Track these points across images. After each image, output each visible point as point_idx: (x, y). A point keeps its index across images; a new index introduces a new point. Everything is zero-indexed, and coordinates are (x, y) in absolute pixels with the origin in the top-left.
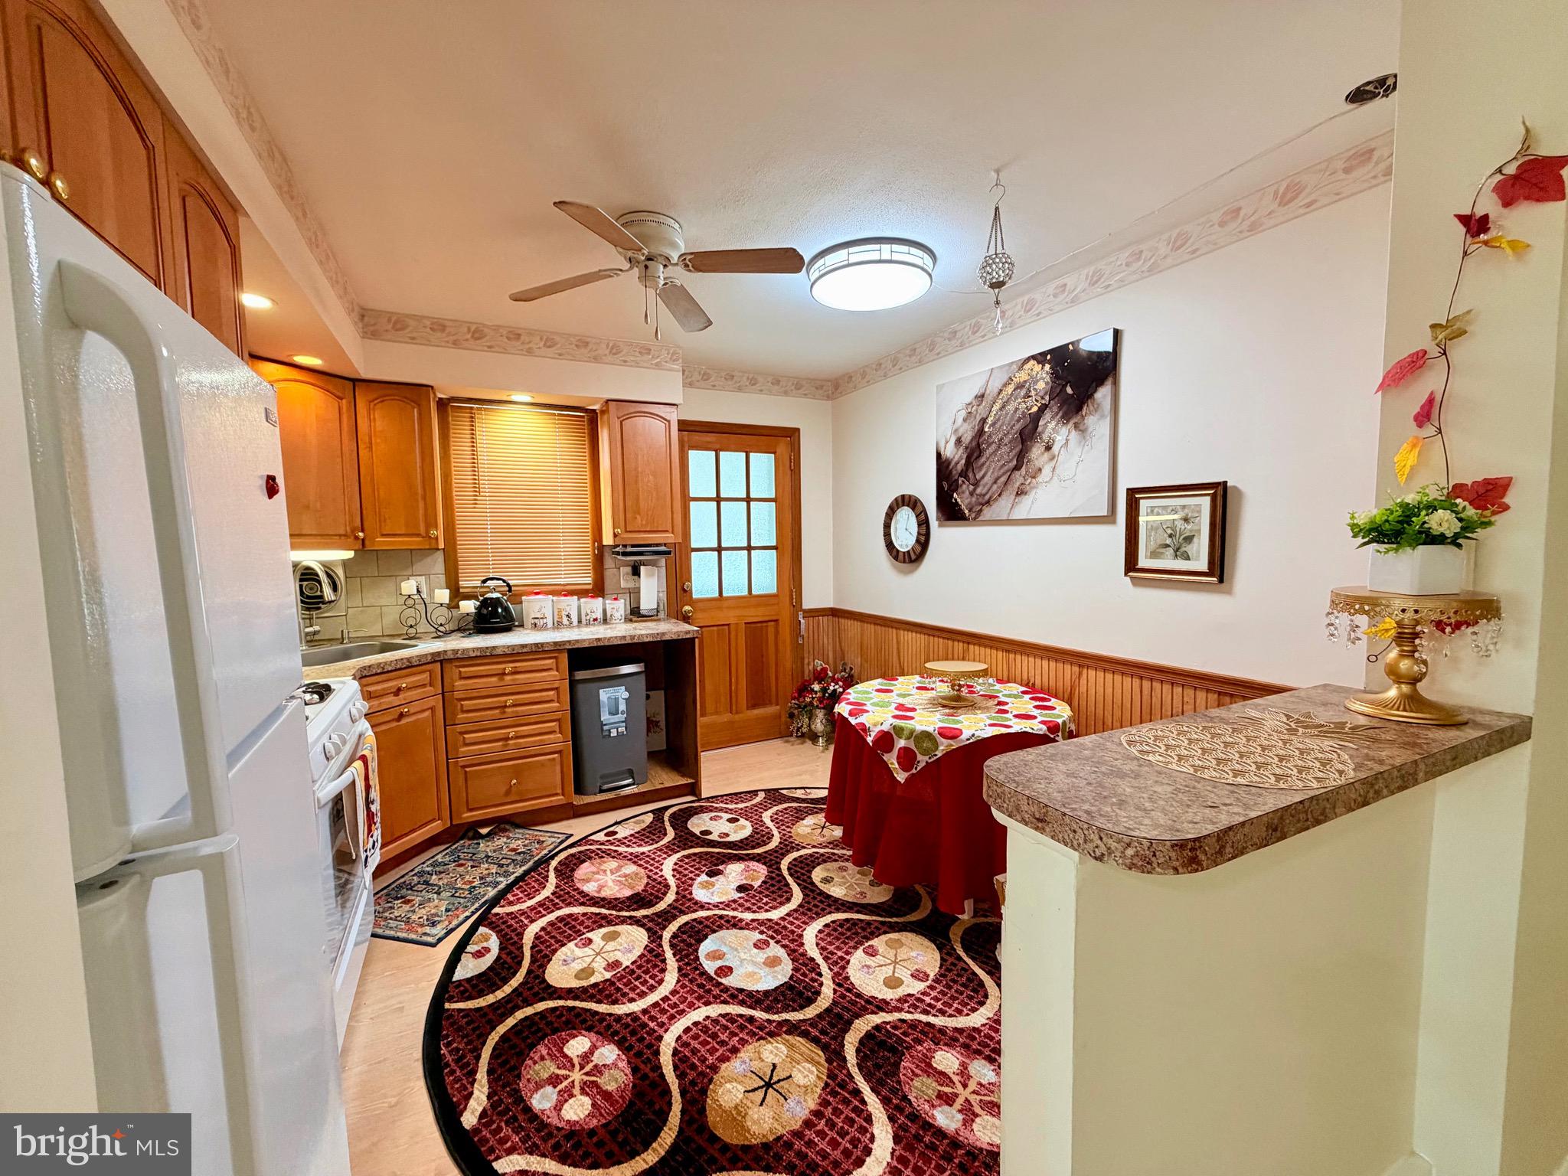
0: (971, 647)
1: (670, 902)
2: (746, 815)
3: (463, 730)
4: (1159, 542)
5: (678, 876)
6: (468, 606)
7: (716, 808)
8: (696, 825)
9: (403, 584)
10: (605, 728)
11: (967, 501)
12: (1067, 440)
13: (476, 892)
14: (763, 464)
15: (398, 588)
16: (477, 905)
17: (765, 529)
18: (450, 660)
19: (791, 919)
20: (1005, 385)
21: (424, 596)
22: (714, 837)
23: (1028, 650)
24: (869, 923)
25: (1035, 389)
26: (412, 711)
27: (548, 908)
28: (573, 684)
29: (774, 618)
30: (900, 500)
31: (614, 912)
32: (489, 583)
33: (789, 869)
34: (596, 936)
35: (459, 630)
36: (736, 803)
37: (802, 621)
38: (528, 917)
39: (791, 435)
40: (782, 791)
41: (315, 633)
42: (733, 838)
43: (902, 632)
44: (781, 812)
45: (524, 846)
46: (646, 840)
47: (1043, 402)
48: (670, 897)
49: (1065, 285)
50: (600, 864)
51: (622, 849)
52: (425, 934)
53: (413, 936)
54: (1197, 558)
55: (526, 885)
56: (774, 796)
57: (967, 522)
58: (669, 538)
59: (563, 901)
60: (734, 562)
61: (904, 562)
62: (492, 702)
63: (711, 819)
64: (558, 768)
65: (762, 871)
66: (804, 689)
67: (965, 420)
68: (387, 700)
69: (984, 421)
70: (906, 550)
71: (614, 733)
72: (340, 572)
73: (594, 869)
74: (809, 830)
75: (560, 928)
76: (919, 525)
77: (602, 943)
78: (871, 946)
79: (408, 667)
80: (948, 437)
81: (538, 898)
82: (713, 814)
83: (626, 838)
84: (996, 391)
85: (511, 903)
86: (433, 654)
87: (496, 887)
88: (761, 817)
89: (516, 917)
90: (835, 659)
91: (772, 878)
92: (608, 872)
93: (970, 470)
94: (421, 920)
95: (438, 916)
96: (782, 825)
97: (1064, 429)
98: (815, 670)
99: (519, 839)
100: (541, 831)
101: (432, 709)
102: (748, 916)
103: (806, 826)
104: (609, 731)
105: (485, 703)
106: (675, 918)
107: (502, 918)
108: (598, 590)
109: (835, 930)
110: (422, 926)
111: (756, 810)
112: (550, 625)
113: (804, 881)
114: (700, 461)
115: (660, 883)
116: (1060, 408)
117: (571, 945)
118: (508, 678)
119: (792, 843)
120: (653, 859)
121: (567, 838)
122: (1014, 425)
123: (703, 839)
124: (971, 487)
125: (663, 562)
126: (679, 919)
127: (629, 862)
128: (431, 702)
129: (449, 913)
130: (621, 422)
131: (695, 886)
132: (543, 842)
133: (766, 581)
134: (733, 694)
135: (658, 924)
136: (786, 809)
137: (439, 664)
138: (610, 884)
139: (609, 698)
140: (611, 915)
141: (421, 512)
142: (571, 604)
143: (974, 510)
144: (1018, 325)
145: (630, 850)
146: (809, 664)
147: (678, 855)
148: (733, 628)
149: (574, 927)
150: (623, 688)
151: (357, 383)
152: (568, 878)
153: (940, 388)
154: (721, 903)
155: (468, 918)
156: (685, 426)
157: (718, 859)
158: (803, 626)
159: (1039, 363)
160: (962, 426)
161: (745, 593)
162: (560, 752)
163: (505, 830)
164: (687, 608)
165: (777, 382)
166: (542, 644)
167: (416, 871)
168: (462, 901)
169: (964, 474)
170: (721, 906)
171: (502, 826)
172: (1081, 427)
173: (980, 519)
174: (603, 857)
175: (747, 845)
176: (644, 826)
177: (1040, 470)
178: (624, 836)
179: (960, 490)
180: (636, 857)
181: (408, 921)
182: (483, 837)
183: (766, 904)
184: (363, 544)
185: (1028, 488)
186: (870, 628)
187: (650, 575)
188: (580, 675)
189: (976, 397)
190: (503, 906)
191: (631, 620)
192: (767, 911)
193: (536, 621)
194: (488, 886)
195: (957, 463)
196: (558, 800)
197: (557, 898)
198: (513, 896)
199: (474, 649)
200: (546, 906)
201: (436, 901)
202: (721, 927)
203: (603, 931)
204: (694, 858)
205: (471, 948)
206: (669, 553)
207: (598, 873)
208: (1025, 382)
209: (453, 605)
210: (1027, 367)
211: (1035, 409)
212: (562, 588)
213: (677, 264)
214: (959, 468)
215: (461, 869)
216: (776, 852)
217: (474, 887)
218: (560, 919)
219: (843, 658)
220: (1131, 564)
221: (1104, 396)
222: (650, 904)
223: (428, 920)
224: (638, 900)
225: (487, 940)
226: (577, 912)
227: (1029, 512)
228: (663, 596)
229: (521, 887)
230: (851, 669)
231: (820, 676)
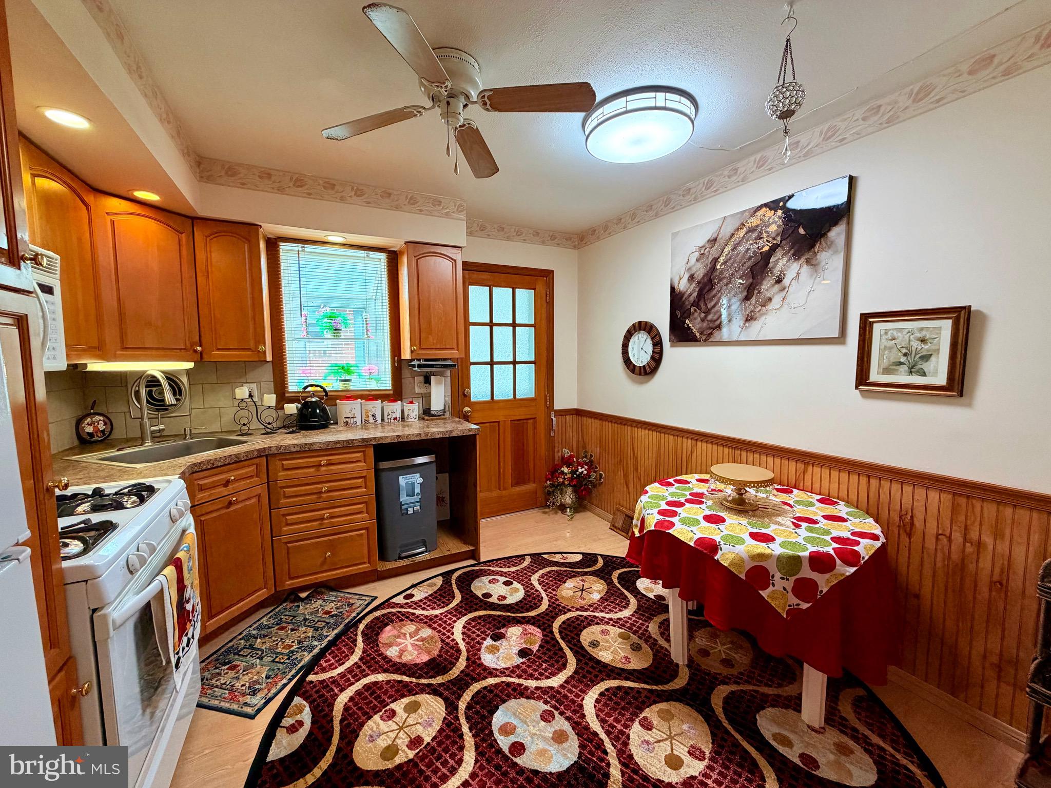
0: (699, 443)
1: (462, 668)
2: (518, 578)
3: (286, 512)
4: (892, 360)
5: (467, 640)
6: (291, 408)
7: (493, 571)
8: (480, 587)
9: (237, 391)
10: (404, 507)
11: (698, 326)
12: (798, 274)
13: (294, 657)
14: (525, 297)
15: (234, 393)
16: (294, 671)
17: (526, 348)
18: (274, 455)
19: (570, 687)
20: (737, 230)
21: (256, 399)
22: (494, 599)
23: (753, 449)
24: (639, 691)
25: (767, 232)
26: (240, 499)
27: (356, 675)
28: (377, 472)
29: (533, 417)
30: (637, 325)
31: (414, 680)
32: (309, 389)
33: (560, 632)
34: (398, 706)
35: (284, 427)
36: (509, 567)
37: (554, 419)
38: (338, 685)
39: (547, 276)
40: (544, 556)
41: (160, 431)
42: (511, 600)
43: (636, 429)
44: (546, 575)
45: (337, 608)
46: (439, 603)
47: (775, 242)
48: (462, 664)
49: (799, 142)
50: (401, 628)
51: (418, 612)
52: (246, 704)
53: (235, 707)
54: (935, 373)
55: (337, 650)
56: (539, 560)
57: (697, 343)
58: (455, 354)
59: (369, 667)
60: (503, 374)
61: (640, 374)
62: (310, 489)
63: (490, 582)
64: (365, 542)
65: (538, 635)
66: (554, 471)
67: (697, 260)
68: (217, 491)
69: (716, 260)
70: (641, 365)
71: (411, 511)
72: (185, 380)
73: (395, 633)
74: (571, 593)
75: (366, 698)
76: (654, 345)
77: (405, 716)
78: (645, 718)
79: (236, 462)
80: (682, 273)
81: (348, 664)
82: (491, 577)
83: (421, 601)
84: (728, 235)
85: (324, 670)
86: (258, 450)
87: (311, 651)
88: (530, 580)
89: (327, 686)
90: (577, 447)
91: (547, 642)
92: (408, 636)
93: (702, 300)
94: (244, 688)
95: (259, 684)
96: (549, 588)
97: (795, 264)
98: (563, 457)
99: (332, 601)
100: (351, 593)
101: (259, 496)
102: (532, 684)
103: (568, 589)
104: (407, 509)
105: (306, 490)
106: (467, 686)
107: (315, 686)
108: (396, 394)
109: (610, 699)
110: (244, 695)
111: (526, 574)
112: (359, 423)
113: (575, 645)
114: (478, 295)
115: (452, 647)
116: (792, 247)
117: (377, 717)
118: (323, 469)
119: (558, 605)
120: (445, 622)
121: (373, 600)
122: (745, 263)
123: (483, 602)
124: (703, 315)
125: (448, 373)
126: (471, 687)
127: (424, 625)
128: (258, 490)
129: (269, 680)
130: (417, 260)
131: (483, 651)
132: (353, 604)
133: (526, 386)
134: (502, 476)
135: (454, 693)
136: (549, 572)
137: (264, 458)
138: (410, 648)
139: (407, 483)
140: (412, 682)
141: (251, 330)
142: (376, 407)
143: (705, 333)
144: (750, 180)
145: (425, 613)
146: (558, 452)
147: (465, 619)
148: (501, 423)
149: (379, 696)
150: (418, 475)
151: (195, 221)
152: (373, 642)
153: (674, 235)
154: (507, 669)
155: (285, 685)
156: (466, 266)
157: (500, 622)
158: (554, 423)
159: (771, 209)
160: (695, 265)
161: (511, 397)
162: (367, 529)
163: (322, 593)
164: (467, 409)
165: (537, 234)
166: (352, 441)
167: (243, 635)
168: (281, 666)
169: (696, 304)
170: (507, 672)
171: (319, 590)
172: (814, 262)
173: (710, 340)
174: (402, 620)
175: (522, 607)
176: (436, 588)
177: (770, 299)
178: (419, 598)
179: (691, 317)
180: (431, 619)
181: (232, 690)
182: (302, 600)
183: (546, 670)
184: (202, 357)
185: (758, 314)
186: (609, 426)
187: (438, 383)
188: (384, 465)
189: (709, 241)
190: (316, 673)
191: (423, 419)
192: (548, 678)
193: (348, 420)
194: (303, 651)
195: (690, 295)
196: (365, 567)
197: (364, 663)
198: (326, 662)
199: (294, 446)
200: (355, 673)
201: (259, 667)
202: (509, 697)
203: (406, 700)
204: (479, 621)
205: (287, 721)
206: (454, 366)
207: (399, 637)
208: (757, 226)
209: (279, 406)
210: (759, 213)
211: (766, 248)
212: (368, 393)
213: (476, 102)
214: (692, 299)
215: (282, 633)
216: (547, 614)
217: (293, 652)
218: (367, 687)
219: (584, 447)
220: (862, 378)
221: (839, 234)
222: (444, 671)
223: (249, 687)
224: (436, 666)
225: (301, 712)
226: (381, 680)
227: (758, 334)
228: (449, 399)
229: (333, 652)
230: (591, 456)
231: (567, 462)
